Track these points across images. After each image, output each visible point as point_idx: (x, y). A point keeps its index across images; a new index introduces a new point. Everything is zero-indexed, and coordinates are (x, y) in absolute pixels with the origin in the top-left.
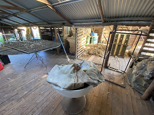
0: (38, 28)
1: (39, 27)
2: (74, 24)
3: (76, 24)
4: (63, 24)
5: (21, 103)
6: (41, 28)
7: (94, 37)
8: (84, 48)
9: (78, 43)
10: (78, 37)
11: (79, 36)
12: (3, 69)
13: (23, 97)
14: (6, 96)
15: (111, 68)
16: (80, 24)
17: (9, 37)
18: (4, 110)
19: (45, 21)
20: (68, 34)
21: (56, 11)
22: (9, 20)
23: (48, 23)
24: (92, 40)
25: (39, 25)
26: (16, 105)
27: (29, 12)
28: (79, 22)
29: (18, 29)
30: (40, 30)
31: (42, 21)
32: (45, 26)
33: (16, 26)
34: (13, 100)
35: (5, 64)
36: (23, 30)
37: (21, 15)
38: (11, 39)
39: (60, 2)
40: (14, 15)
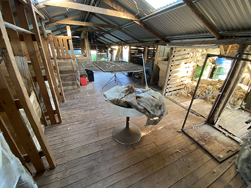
0: (128, 48)
1: (130, 46)
2: (171, 42)
3: (175, 41)
4: (156, 42)
5: (86, 113)
6: (132, 48)
7: (221, 68)
8: (186, 82)
9: (171, 71)
10: (173, 61)
11: (176, 60)
12: (86, 85)
13: (90, 110)
14: (80, 104)
15: (222, 128)
16: (180, 41)
17: (101, 56)
18: (74, 112)
19: (135, 39)
20: (165, 58)
21: (144, 26)
22: (104, 37)
23: (139, 41)
24: (215, 72)
25: (131, 43)
26: (83, 113)
27: (120, 29)
28: (180, 39)
29: (111, 48)
30: (131, 49)
31: (133, 39)
32: (135, 44)
33: (110, 45)
34: (82, 109)
35: (90, 81)
36: (115, 49)
37: (115, 32)
38: (103, 59)
39: (147, 16)
40: (108, 33)
